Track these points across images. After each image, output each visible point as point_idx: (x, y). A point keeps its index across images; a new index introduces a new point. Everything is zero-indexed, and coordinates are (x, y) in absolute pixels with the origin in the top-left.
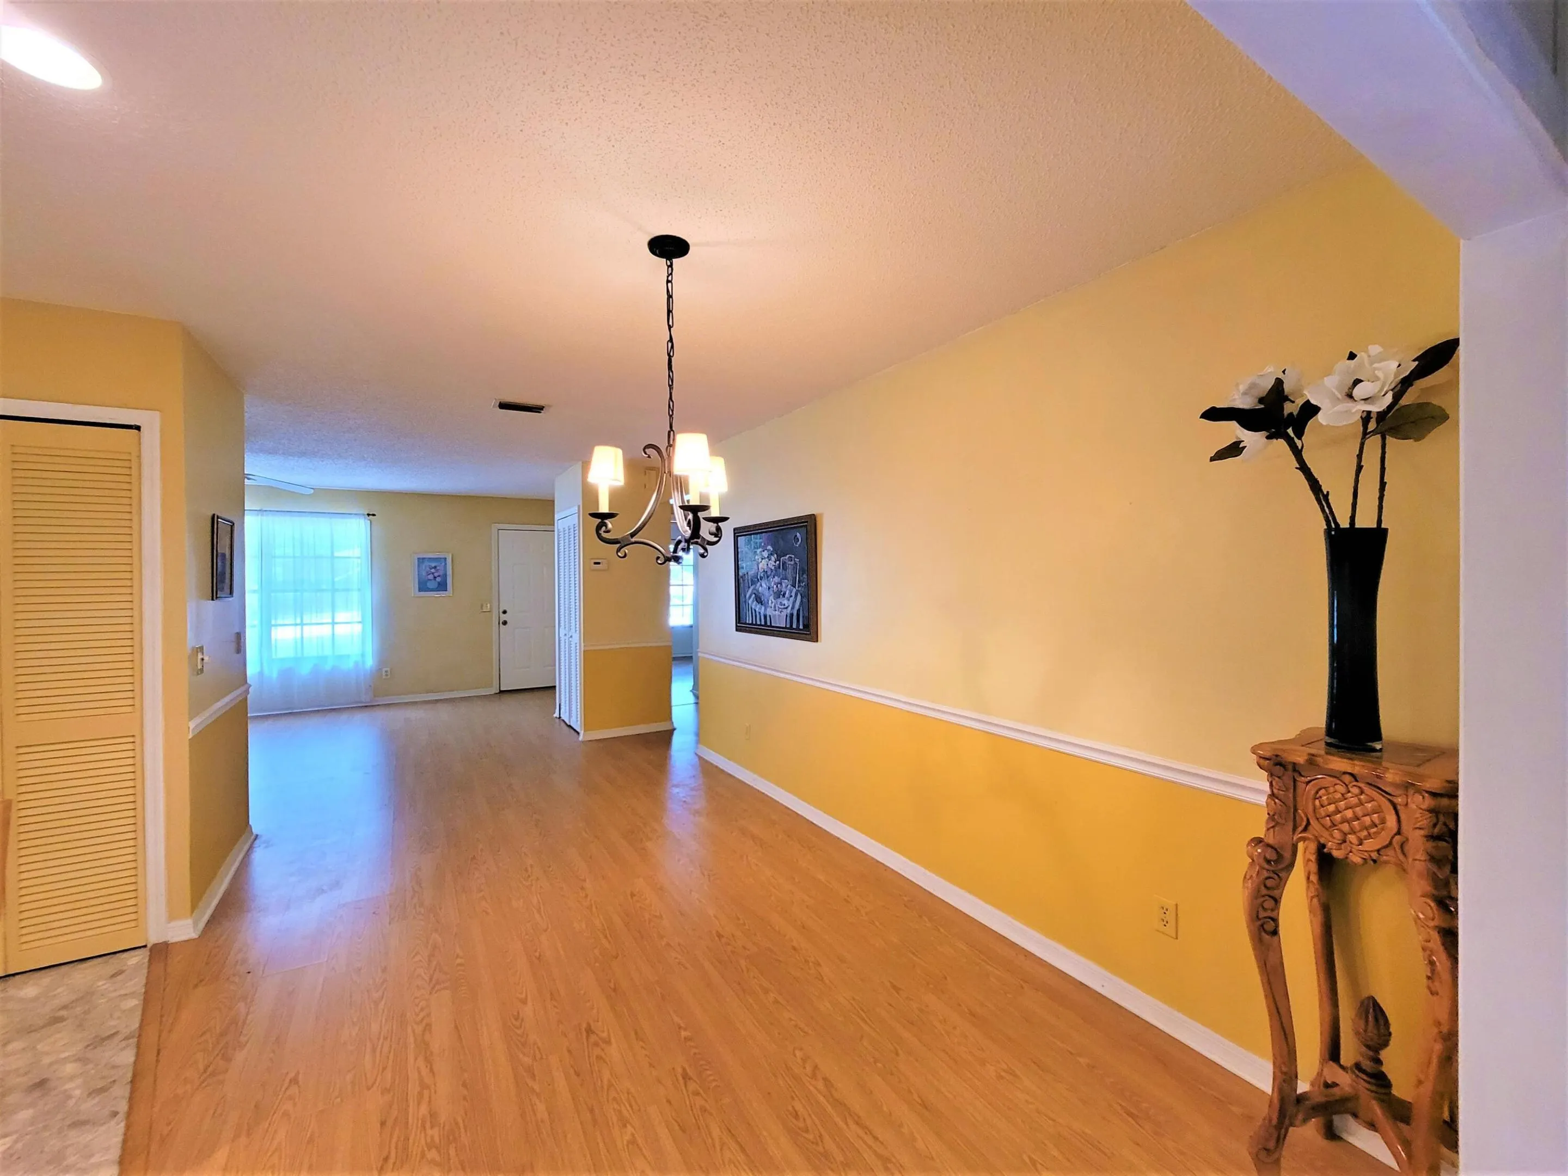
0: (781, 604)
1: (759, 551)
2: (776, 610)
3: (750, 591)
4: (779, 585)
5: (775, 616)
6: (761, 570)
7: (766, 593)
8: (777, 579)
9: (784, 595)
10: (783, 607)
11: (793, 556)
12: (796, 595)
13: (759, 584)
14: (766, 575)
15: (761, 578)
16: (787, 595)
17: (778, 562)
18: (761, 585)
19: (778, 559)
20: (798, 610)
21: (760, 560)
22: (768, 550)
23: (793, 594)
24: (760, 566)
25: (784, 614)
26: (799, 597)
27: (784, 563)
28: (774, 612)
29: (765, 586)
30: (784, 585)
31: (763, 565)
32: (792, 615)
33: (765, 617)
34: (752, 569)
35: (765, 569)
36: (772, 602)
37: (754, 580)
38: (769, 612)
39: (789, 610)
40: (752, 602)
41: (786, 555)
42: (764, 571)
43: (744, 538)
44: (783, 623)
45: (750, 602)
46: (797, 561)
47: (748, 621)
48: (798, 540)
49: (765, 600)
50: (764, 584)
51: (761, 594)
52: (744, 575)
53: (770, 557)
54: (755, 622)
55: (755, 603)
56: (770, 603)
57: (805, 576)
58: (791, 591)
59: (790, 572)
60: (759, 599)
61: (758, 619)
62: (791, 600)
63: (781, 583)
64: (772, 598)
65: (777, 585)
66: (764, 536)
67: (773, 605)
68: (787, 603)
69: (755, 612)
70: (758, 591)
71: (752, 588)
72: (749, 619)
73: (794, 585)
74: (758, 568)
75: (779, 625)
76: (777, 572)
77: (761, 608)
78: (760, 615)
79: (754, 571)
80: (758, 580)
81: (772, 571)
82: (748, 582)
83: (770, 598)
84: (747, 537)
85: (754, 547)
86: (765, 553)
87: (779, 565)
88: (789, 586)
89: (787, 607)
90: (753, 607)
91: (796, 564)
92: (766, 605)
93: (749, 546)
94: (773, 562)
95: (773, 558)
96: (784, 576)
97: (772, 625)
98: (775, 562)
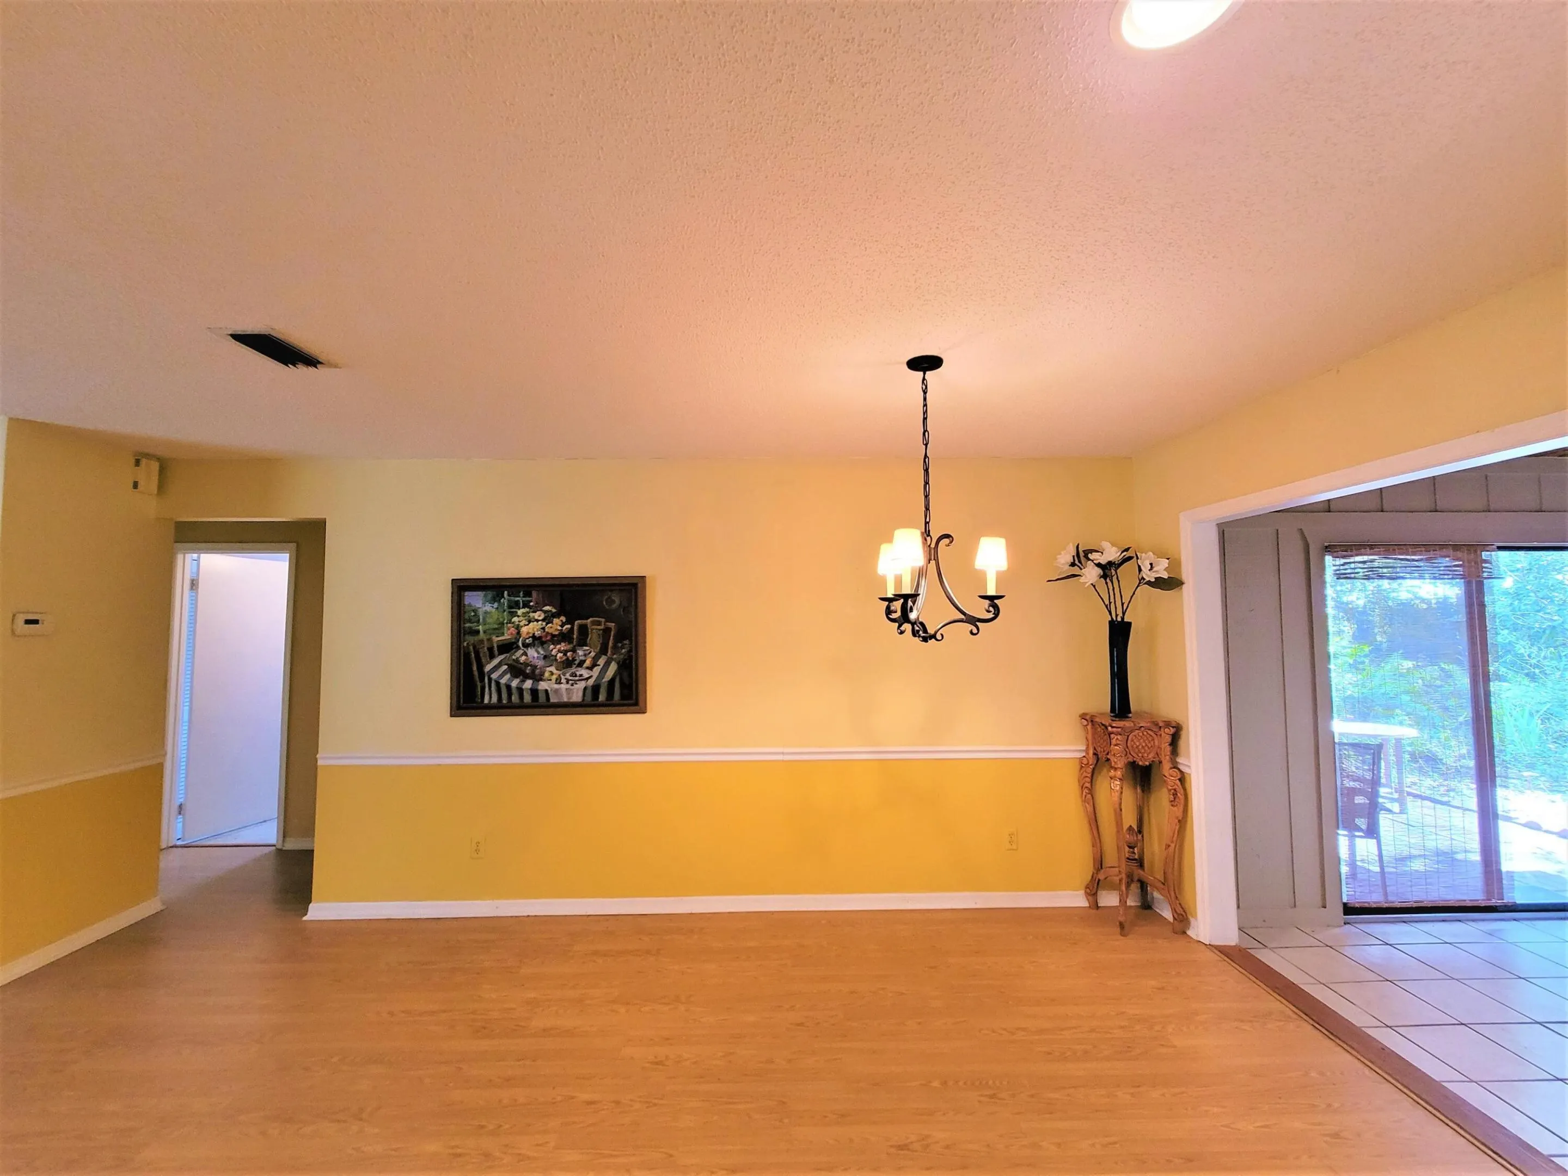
0: (574, 675)
1: (520, 612)
2: (560, 683)
3: (496, 662)
4: (569, 654)
5: (556, 691)
6: (524, 635)
7: (540, 663)
8: (563, 646)
9: (580, 665)
10: (577, 678)
11: (603, 620)
12: (607, 664)
13: (521, 652)
14: (537, 641)
15: (526, 646)
16: (588, 663)
17: (568, 627)
18: (525, 654)
19: (568, 623)
20: (611, 683)
21: (524, 622)
23: (602, 661)
24: (524, 630)
25: (582, 685)
26: (613, 668)
27: (583, 630)
28: (556, 686)
29: (536, 655)
30: (580, 652)
31: (534, 628)
32: (596, 689)
33: (534, 692)
34: (503, 634)
35: (538, 634)
36: (552, 673)
37: (507, 647)
38: (543, 686)
39: (591, 682)
40: (502, 676)
41: (587, 619)
42: (534, 637)
43: (481, 594)
44: (577, 697)
45: (494, 676)
46: (612, 625)
47: (486, 701)
48: (614, 602)
49: (533, 671)
50: (532, 652)
51: (526, 664)
52: (482, 641)
53: (548, 619)
54: (504, 702)
55: (508, 676)
56: (547, 674)
57: (627, 642)
58: (595, 660)
59: (594, 637)
60: (517, 670)
61: (515, 698)
62: (597, 670)
63: (574, 651)
64: (553, 669)
65: (565, 653)
66: (534, 594)
67: (554, 677)
68: (586, 674)
69: (509, 687)
70: (517, 661)
71: (502, 657)
72: (490, 697)
73: (603, 651)
74: (519, 633)
75: (565, 700)
76: (564, 637)
77: (523, 681)
78: (520, 690)
79: (507, 636)
80: (518, 648)
81: (553, 636)
82: (491, 649)
83: (548, 669)
84: (490, 594)
85: (510, 607)
86: (539, 615)
87: (572, 629)
88: (593, 654)
89: (587, 679)
90: (503, 681)
91: (607, 631)
92: (537, 678)
93: (496, 605)
94: (556, 626)
95: (556, 621)
96: (582, 642)
97: (552, 700)
98: (562, 626)
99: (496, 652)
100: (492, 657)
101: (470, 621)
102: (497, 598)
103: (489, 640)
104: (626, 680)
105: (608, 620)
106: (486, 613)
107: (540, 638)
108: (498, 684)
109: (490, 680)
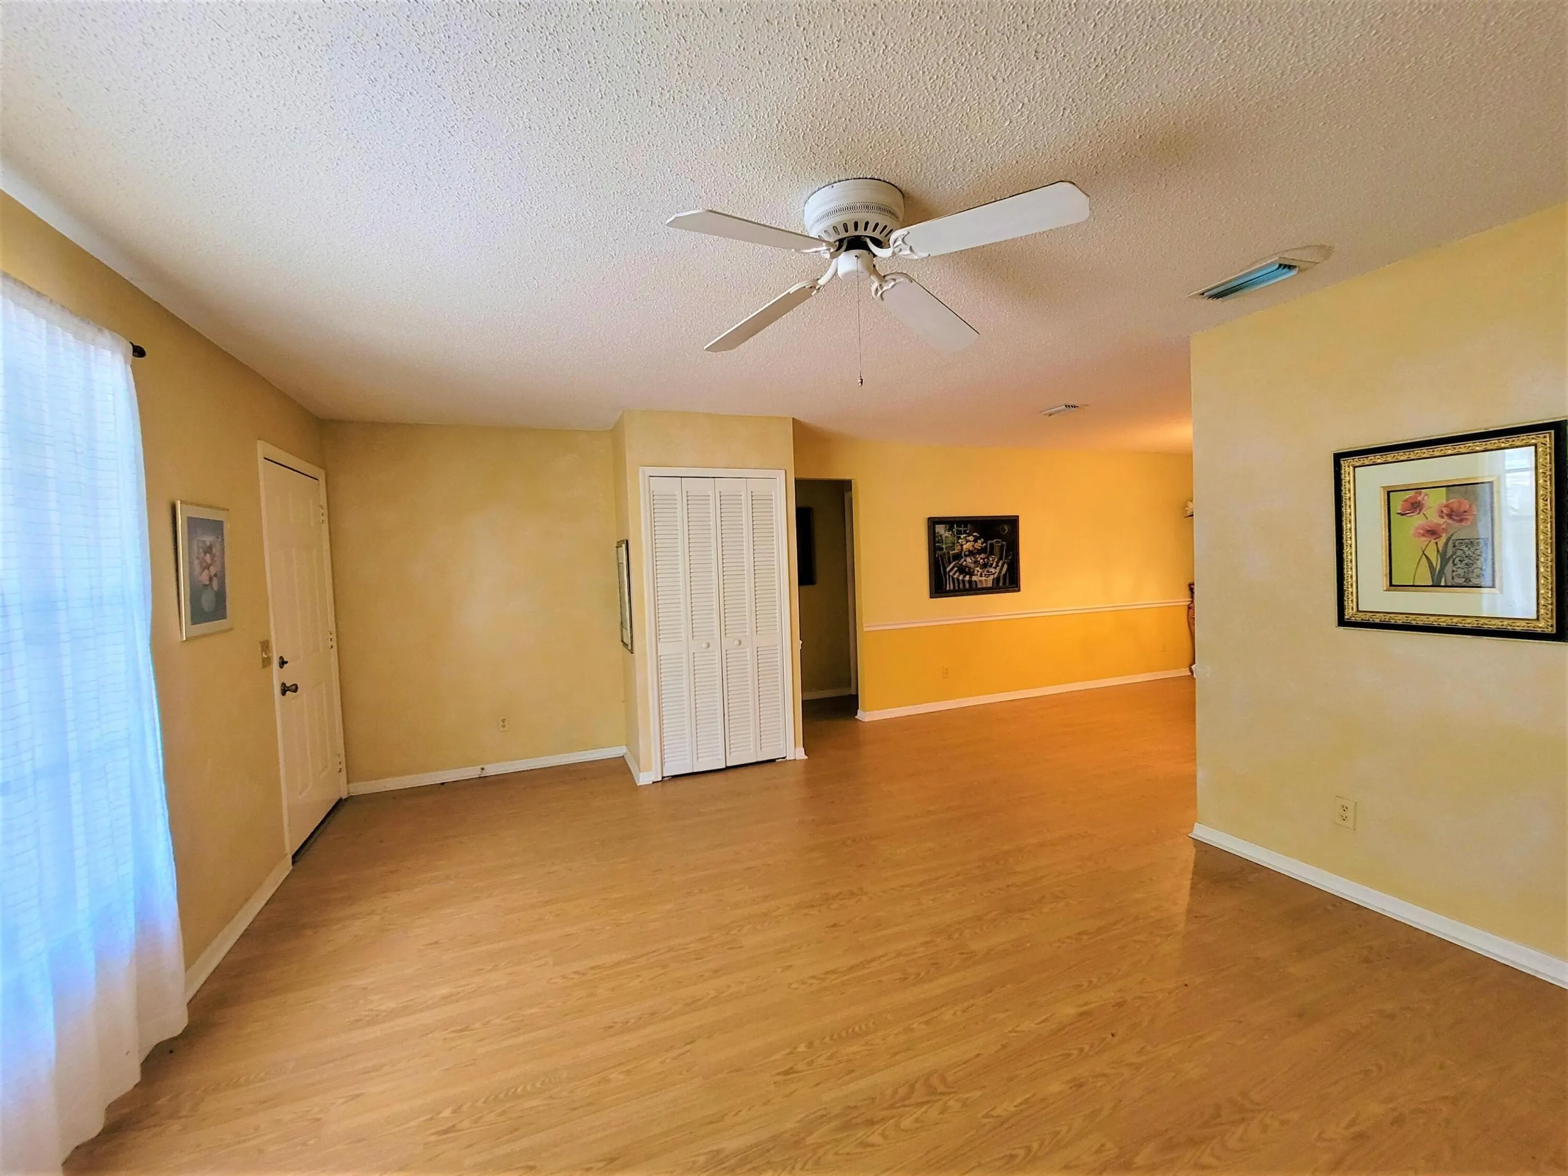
0: (988, 572)
1: (962, 536)
4: (986, 560)
5: (981, 581)
6: (964, 550)
7: (972, 566)
8: (983, 556)
9: (991, 566)
10: (990, 573)
11: (1000, 540)
12: (1003, 565)
13: (963, 560)
14: (971, 553)
15: (966, 556)
16: (994, 565)
17: (985, 544)
18: (965, 561)
19: (986, 542)
20: (1005, 575)
21: (964, 542)
22: (974, 536)
23: (1000, 564)
25: (992, 577)
26: (1006, 567)
27: (992, 546)
28: (980, 578)
30: (991, 559)
31: (967, 546)
32: (998, 579)
33: (970, 582)
34: (954, 550)
35: (971, 548)
36: (978, 571)
37: (957, 557)
38: (974, 578)
39: (996, 576)
40: (954, 574)
41: (993, 540)
42: (969, 551)
43: (944, 526)
44: (990, 585)
45: (951, 574)
46: (1004, 543)
47: (948, 589)
48: (1005, 530)
49: (969, 570)
50: (968, 560)
51: (966, 567)
52: (944, 554)
53: (975, 541)
54: (957, 588)
55: (958, 574)
56: (976, 572)
57: (1011, 553)
58: (997, 563)
59: (997, 550)
60: (962, 570)
61: (961, 586)
62: (998, 568)
63: (988, 558)
65: (984, 559)
66: (969, 525)
67: (979, 573)
68: (993, 570)
69: (958, 580)
70: (961, 565)
71: (955, 563)
72: (949, 586)
73: (1000, 559)
74: (962, 549)
75: (984, 586)
76: (983, 550)
77: (964, 577)
78: (964, 581)
79: (956, 551)
80: (962, 557)
81: (978, 550)
82: (949, 558)
83: (977, 569)
84: (948, 526)
85: (957, 534)
86: (971, 538)
87: (986, 547)
88: (996, 560)
89: (994, 574)
90: (955, 576)
91: (1002, 546)
92: (971, 574)
93: (950, 533)
94: (979, 544)
95: (979, 541)
96: (992, 553)
97: (979, 587)
98: (982, 544)
99: (951, 560)
100: (950, 563)
101: (938, 542)
102: (950, 529)
103: (949, 553)
104: (1012, 573)
105: (1003, 540)
106: (946, 537)
107: (972, 551)
108: (953, 578)
109: (949, 576)
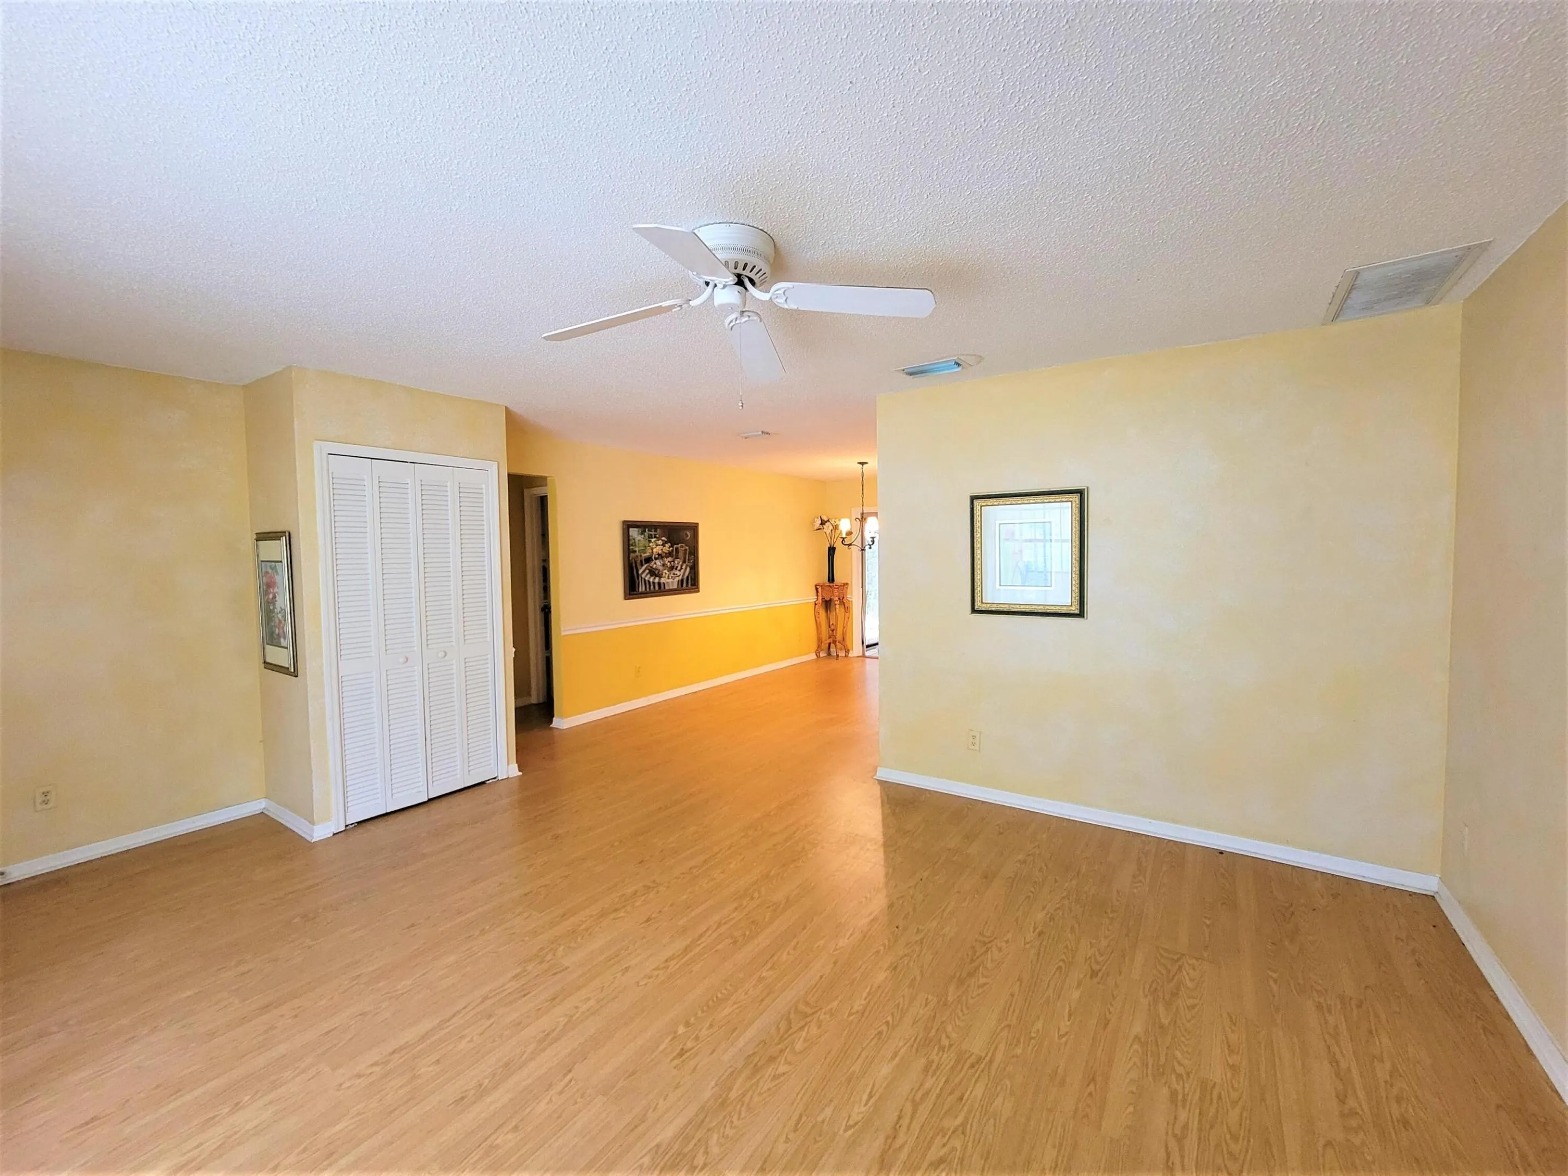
0: (674, 574)
1: (653, 540)
2: (669, 579)
3: (643, 568)
4: (672, 563)
5: (668, 583)
6: (654, 553)
7: (661, 568)
8: (670, 559)
9: (676, 569)
12: (686, 569)
13: (653, 562)
15: (656, 559)
18: (655, 563)
19: (672, 546)
20: (688, 577)
21: (654, 546)
22: (663, 540)
23: (684, 567)
25: (677, 579)
26: (688, 569)
29: (659, 564)
30: (676, 562)
31: (657, 550)
32: (682, 580)
33: (659, 584)
34: (646, 552)
35: (660, 552)
36: (666, 574)
37: (648, 560)
38: (663, 580)
39: (680, 578)
40: (647, 575)
41: (678, 544)
42: (659, 555)
43: (636, 529)
44: (675, 587)
45: (643, 576)
46: (687, 548)
47: (640, 590)
48: (688, 536)
49: (659, 572)
50: (658, 562)
51: (656, 569)
52: (637, 556)
53: (663, 545)
54: (648, 590)
55: (649, 576)
56: (664, 574)
57: (692, 556)
58: (682, 566)
59: (681, 554)
60: (653, 573)
61: (652, 587)
62: (682, 571)
63: (674, 561)
64: (666, 571)
65: (670, 562)
66: (658, 530)
67: (667, 576)
68: (677, 572)
69: (649, 582)
70: (651, 567)
71: (646, 565)
72: (642, 588)
73: (684, 562)
74: (652, 552)
75: (671, 588)
76: (669, 554)
77: (655, 579)
78: (654, 583)
79: (647, 554)
80: (652, 560)
81: (666, 553)
82: (641, 561)
84: (640, 530)
85: (649, 538)
86: (660, 542)
87: (672, 550)
88: (681, 563)
89: (679, 576)
90: (647, 579)
91: (686, 550)
92: (660, 577)
93: (643, 536)
94: (667, 548)
95: (666, 545)
96: (677, 558)
97: (666, 588)
98: (669, 548)
99: (644, 563)
100: (642, 566)
101: (632, 545)
102: (643, 533)
103: (641, 556)
104: (693, 577)
105: (686, 545)
106: (639, 540)
107: (661, 554)
108: (645, 580)
109: (641, 578)
